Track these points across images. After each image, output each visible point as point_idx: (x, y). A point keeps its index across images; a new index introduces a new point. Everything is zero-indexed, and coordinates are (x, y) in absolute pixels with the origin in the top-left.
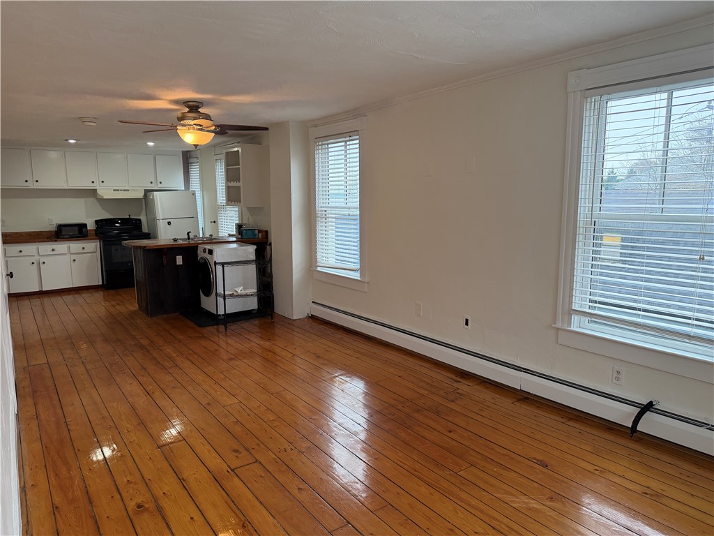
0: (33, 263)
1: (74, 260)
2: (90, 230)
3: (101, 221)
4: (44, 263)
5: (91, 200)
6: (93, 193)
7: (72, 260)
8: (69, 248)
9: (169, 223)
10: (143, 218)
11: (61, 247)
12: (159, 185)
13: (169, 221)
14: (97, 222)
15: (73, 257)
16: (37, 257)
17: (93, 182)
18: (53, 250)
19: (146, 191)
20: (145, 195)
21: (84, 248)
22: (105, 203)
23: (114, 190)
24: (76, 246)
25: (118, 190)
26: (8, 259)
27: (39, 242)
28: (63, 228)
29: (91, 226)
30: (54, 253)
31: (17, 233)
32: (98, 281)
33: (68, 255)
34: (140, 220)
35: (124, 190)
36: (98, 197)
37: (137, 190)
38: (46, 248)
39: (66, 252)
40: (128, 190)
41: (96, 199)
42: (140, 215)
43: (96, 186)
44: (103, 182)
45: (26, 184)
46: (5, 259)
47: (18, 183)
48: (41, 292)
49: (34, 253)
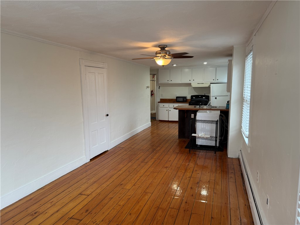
0: (167, 110)
2: (189, 99)
4: (170, 111)
6: (189, 85)
9: (216, 98)
12: (217, 81)
14: (192, 96)
16: (168, 108)
17: (190, 80)
18: (173, 106)
23: (198, 83)
25: (199, 83)
28: (178, 98)
29: (189, 97)
34: (208, 96)
35: (202, 83)
36: (192, 87)
37: (207, 83)
38: (171, 105)
40: (203, 83)
43: (191, 82)
44: (194, 80)
45: (168, 82)
46: (159, 108)
47: (165, 81)
48: (168, 121)
49: (168, 107)
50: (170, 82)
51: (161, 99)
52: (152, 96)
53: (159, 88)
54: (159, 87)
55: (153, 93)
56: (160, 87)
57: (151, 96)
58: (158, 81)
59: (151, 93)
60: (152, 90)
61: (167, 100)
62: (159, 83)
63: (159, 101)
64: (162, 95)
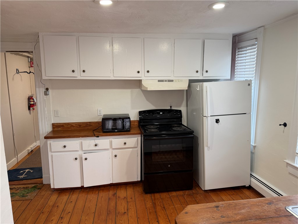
0: (76, 159)
1: (116, 156)
2: (134, 121)
3: (144, 112)
4: (86, 159)
5: (137, 91)
6: (138, 83)
7: (114, 155)
8: (111, 143)
9: (217, 121)
10: (183, 109)
11: (104, 142)
12: (205, 74)
13: (217, 118)
14: (140, 113)
15: (115, 152)
16: (80, 152)
17: (138, 72)
18: (96, 145)
19: (191, 81)
20: (189, 86)
21: (125, 144)
22: (149, 94)
23: (159, 81)
24: (117, 141)
25: (162, 81)
26: (53, 154)
27: (83, 137)
28: (106, 122)
29: (134, 116)
30: (97, 148)
31: (68, 124)
32: (136, 176)
33: (111, 150)
34: (180, 111)
35: (169, 81)
36: (143, 89)
37: (181, 81)
38: (89, 142)
39: (108, 147)
40: (172, 81)
41: (141, 90)
42: (180, 106)
43: (142, 76)
44: (148, 72)
45: (73, 74)
46: (50, 154)
47: (65, 73)
48: (82, 187)
49: (78, 148)
50: (79, 76)
51: (53, 124)
52: (31, 108)
53: (46, 94)
54: (44, 90)
55: (32, 103)
56: (47, 89)
57: (29, 109)
58: (41, 71)
59: (29, 104)
60: (30, 94)
61: (72, 126)
62: (44, 77)
63: (49, 129)
64: (56, 113)
